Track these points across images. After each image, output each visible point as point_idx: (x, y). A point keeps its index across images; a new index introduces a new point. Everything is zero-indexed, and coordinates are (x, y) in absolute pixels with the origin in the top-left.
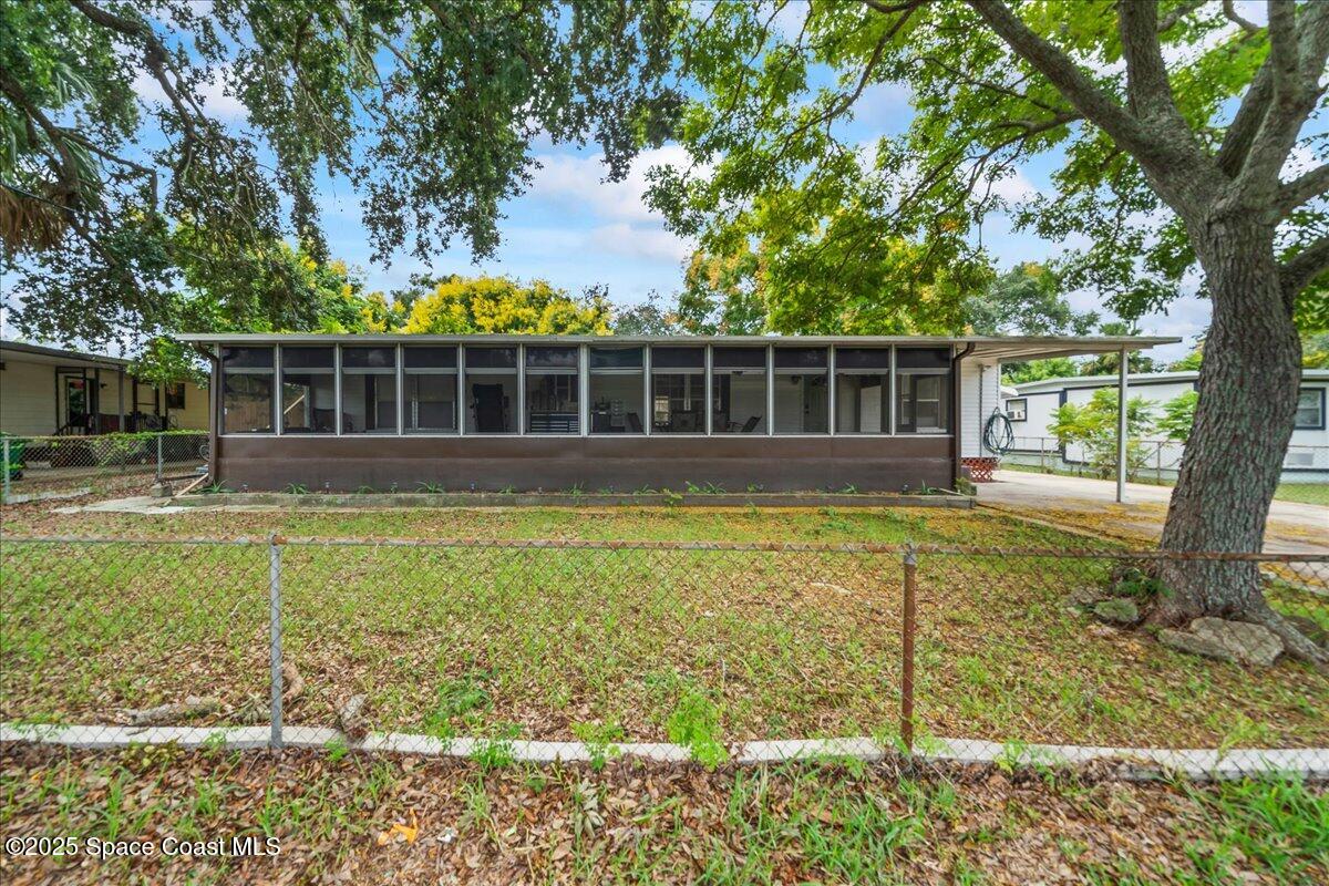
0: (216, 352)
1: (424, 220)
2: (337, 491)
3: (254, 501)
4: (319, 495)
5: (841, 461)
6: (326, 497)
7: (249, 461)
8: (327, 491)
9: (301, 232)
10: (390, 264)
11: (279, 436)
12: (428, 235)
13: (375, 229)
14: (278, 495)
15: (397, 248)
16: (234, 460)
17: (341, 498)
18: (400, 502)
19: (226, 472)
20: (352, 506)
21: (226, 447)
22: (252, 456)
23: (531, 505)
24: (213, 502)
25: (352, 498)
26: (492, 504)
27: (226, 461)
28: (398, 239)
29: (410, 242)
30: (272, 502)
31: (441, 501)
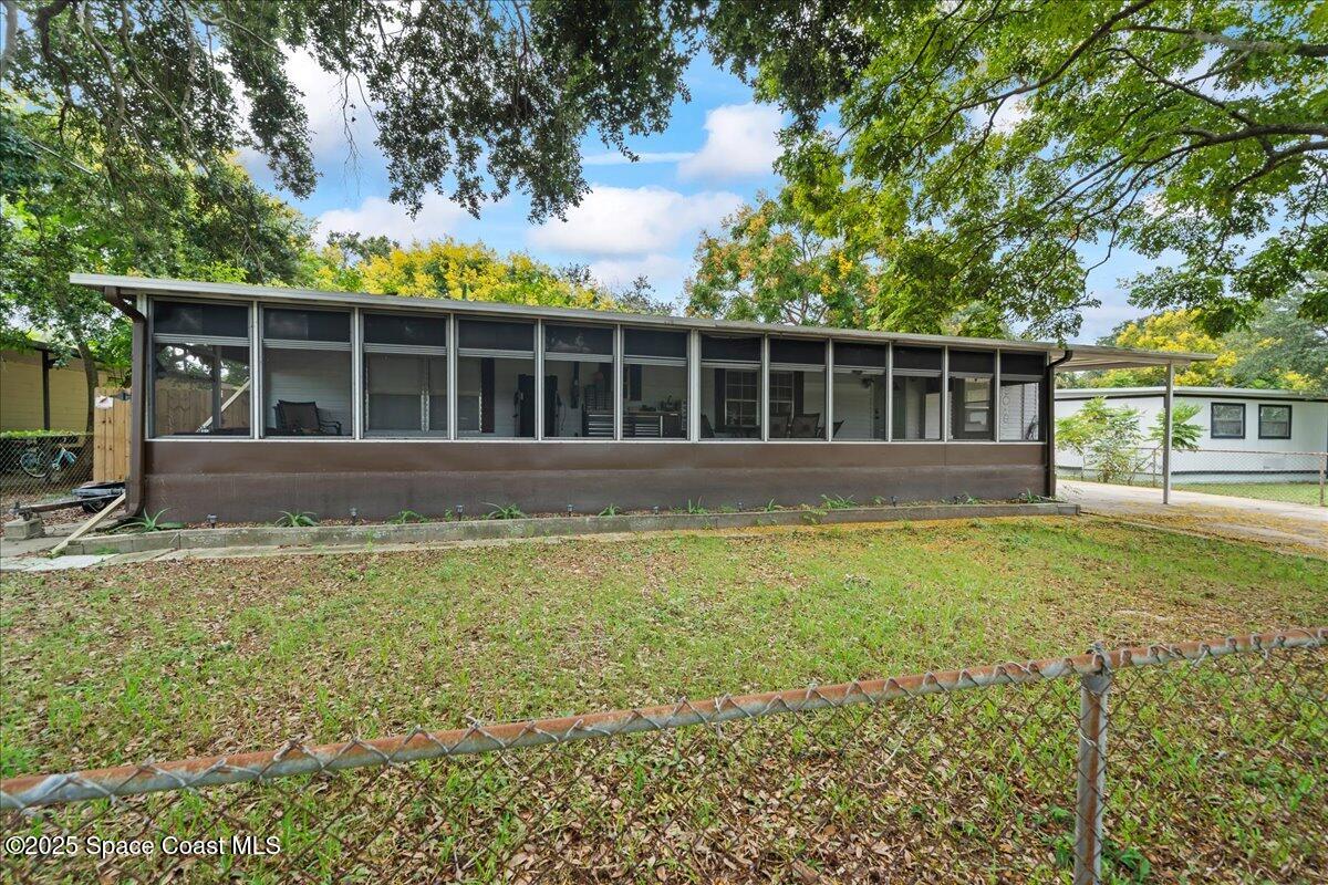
0: (142, 308)
1: (468, 153)
2: (371, 519)
3: (231, 540)
4: (339, 527)
5: (954, 469)
6: (357, 530)
7: (203, 478)
8: (354, 521)
9: (268, 143)
10: (419, 206)
11: (256, 440)
12: (476, 174)
13: (397, 155)
14: (269, 529)
15: (428, 187)
16: (177, 477)
17: (379, 530)
18: (471, 533)
19: (162, 495)
20: (400, 540)
21: (157, 457)
22: (207, 471)
23: (651, 529)
24: (155, 546)
25: (399, 530)
26: (599, 530)
27: (159, 479)
28: (434, 172)
29: (450, 181)
30: (265, 540)
31: (531, 528)
